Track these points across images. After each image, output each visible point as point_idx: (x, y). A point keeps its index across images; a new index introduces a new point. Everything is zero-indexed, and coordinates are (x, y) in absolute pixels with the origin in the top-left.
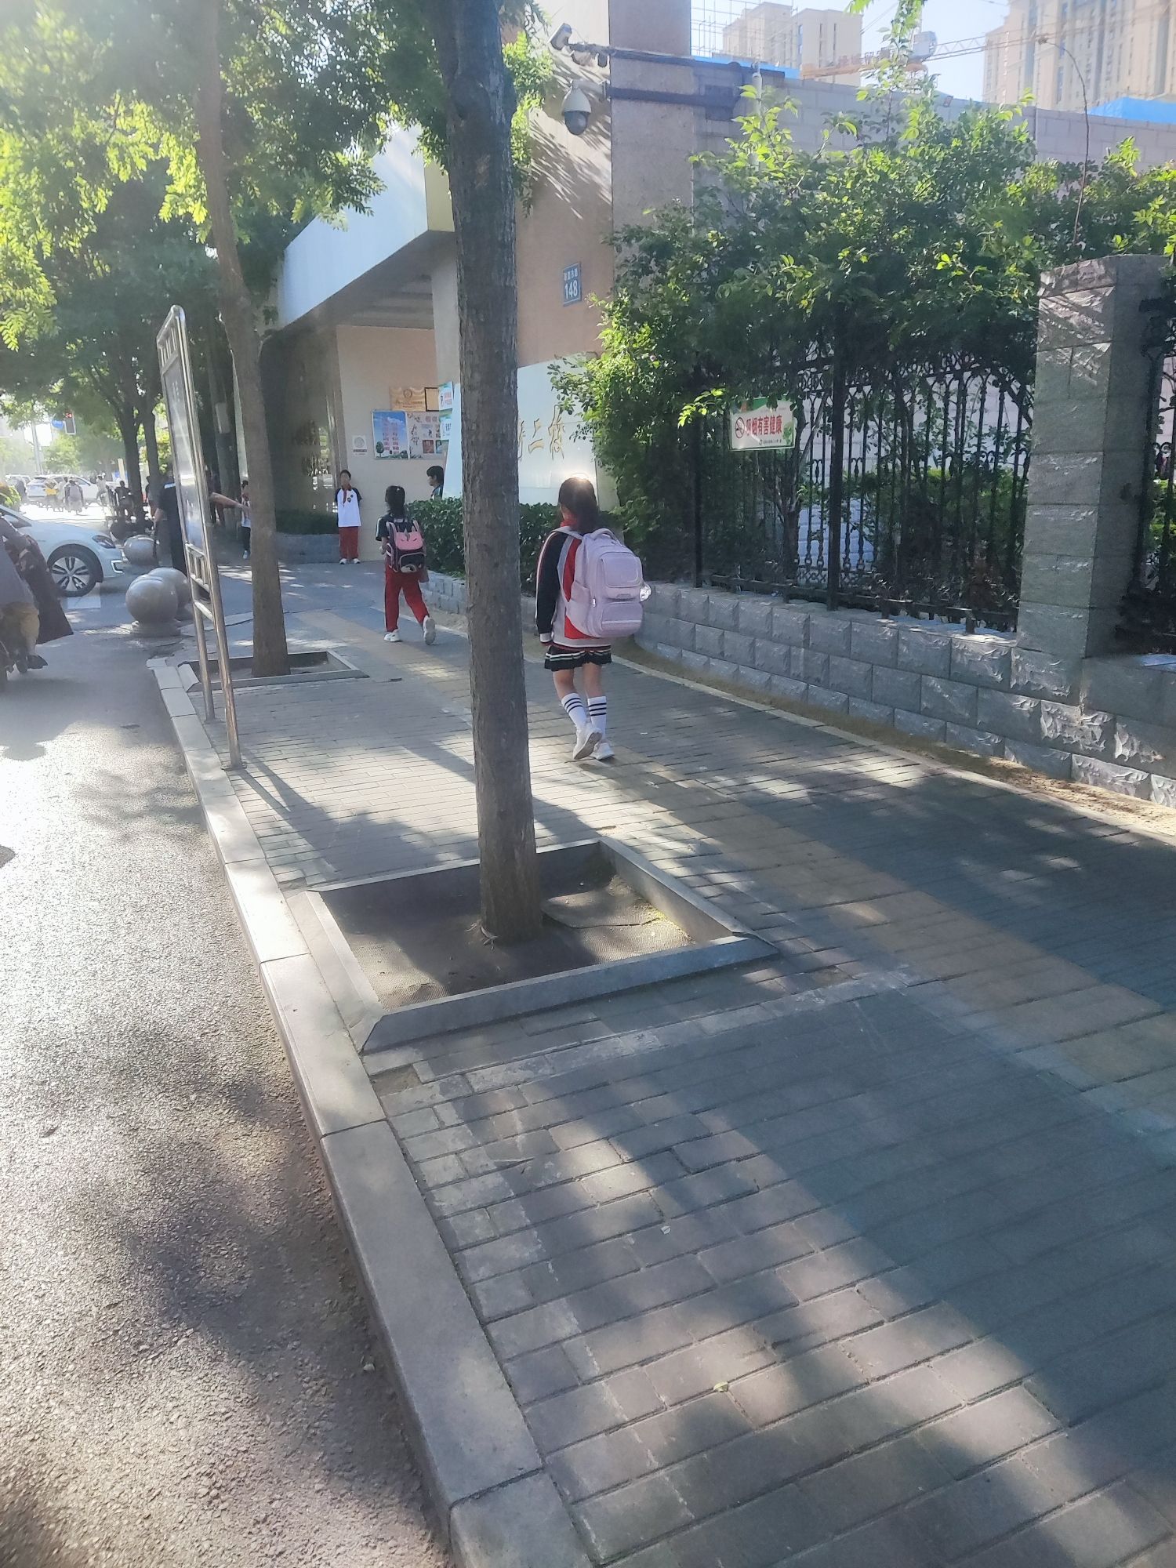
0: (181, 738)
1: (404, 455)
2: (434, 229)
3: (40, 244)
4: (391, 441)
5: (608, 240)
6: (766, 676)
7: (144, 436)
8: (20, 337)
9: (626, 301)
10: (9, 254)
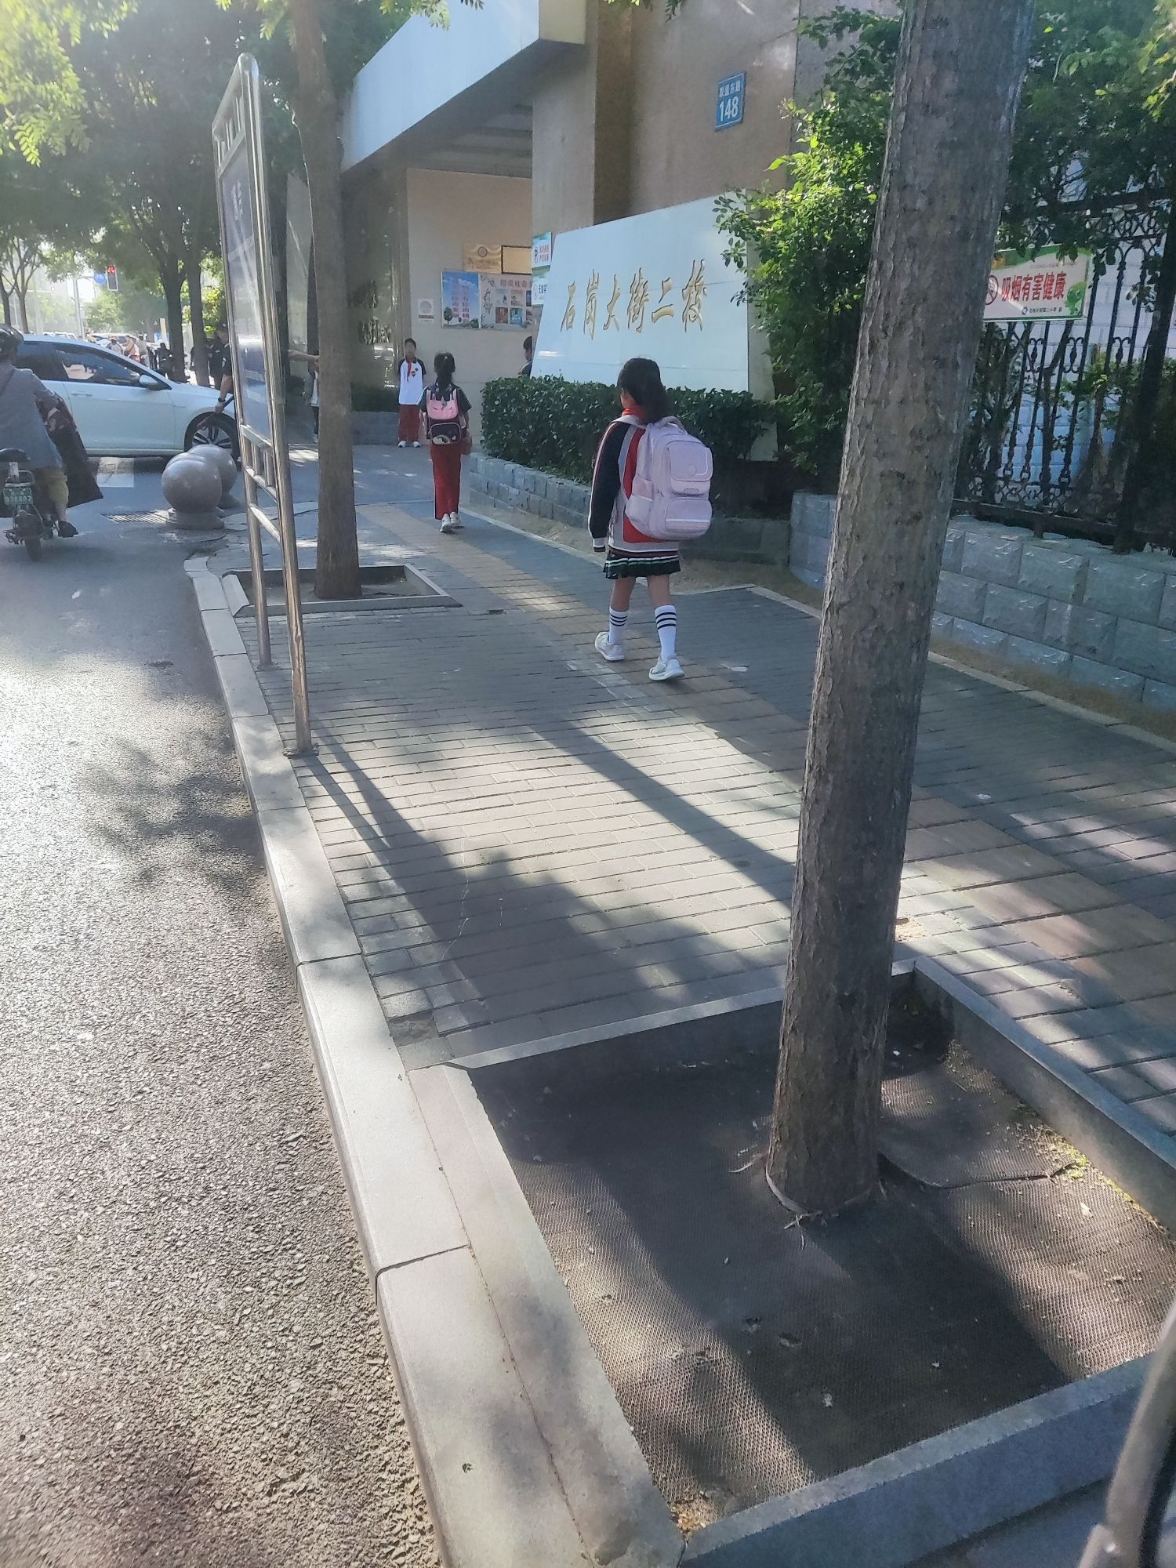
0: (227, 695)
1: (474, 324)
2: (544, 37)
3: (67, 25)
4: (460, 307)
5: (811, 28)
6: (999, 637)
7: (187, 294)
8: (43, 149)
9: (832, 111)
10: (29, 37)
